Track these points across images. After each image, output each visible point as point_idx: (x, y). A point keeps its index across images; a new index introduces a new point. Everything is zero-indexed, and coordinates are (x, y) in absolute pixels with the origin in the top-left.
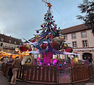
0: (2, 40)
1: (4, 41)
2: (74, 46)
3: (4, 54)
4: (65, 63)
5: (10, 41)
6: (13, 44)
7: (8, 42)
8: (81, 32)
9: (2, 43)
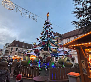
0: (17, 45)
1: (19, 47)
2: (69, 50)
3: (17, 57)
4: (63, 66)
5: (23, 46)
6: (25, 48)
7: (22, 47)
8: (75, 37)
9: (17, 48)
